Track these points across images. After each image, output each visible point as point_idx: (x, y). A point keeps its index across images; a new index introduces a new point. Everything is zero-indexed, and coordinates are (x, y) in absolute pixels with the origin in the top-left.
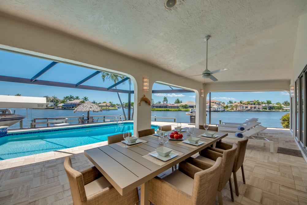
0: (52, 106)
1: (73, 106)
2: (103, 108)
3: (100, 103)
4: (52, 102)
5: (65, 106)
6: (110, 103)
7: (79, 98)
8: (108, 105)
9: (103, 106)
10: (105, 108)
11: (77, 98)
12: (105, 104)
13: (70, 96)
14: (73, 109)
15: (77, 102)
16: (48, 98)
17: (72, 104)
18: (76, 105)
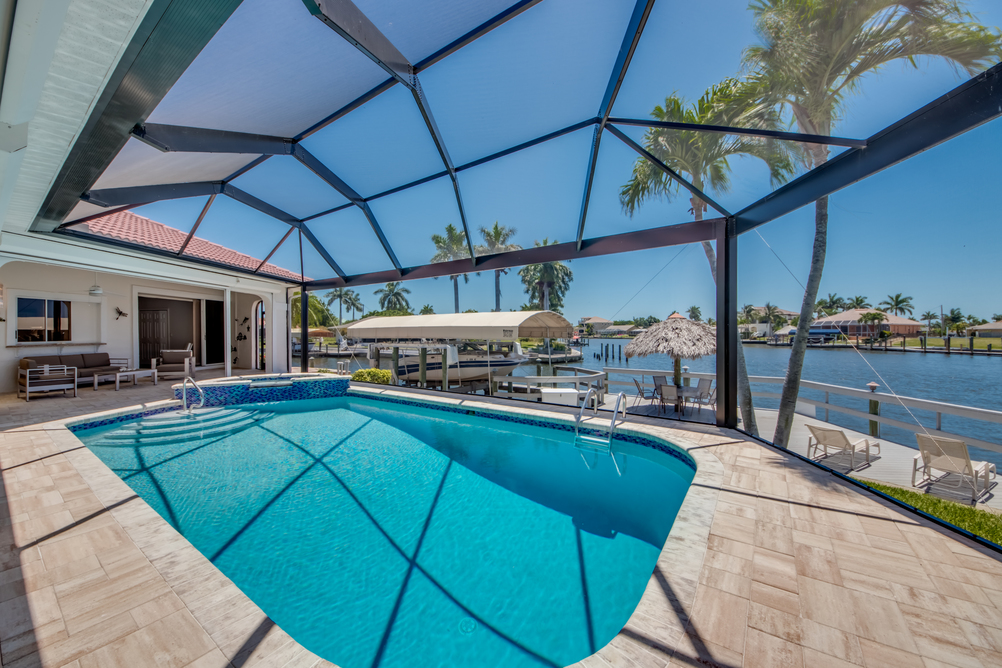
0: (764, 336)
1: (828, 334)
4: (766, 322)
7: (866, 301)
11: (859, 303)
13: (828, 300)
14: (831, 344)
15: (852, 316)
16: (753, 312)
17: (829, 327)
18: (844, 329)
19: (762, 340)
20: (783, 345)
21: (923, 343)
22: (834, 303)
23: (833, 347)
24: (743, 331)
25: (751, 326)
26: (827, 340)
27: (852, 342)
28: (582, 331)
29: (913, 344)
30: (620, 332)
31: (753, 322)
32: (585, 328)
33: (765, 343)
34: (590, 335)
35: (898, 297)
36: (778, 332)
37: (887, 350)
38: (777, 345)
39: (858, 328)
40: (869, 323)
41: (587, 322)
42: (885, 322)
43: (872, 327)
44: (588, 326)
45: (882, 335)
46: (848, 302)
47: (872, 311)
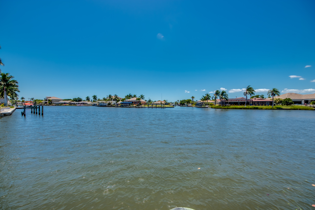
1: (129, 103)
2: (158, 106)
3: (155, 101)
4: (115, 100)
5: (122, 103)
6: (165, 101)
8: (162, 103)
9: (158, 104)
10: (160, 106)
11: (135, 96)
12: (160, 102)
13: (129, 95)
14: (130, 106)
15: (134, 99)
16: (111, 97)
17: (129, 102)
18: (133, 102)
19: (114, 105)
20: (119, 107)
21: (148, 106)
22: (131, 96)
23: (131, 107)
24: (109, 103)
25: (111, 101)
26: (129, 105)
27: (135, 106)
28: (46, 103)
29: (146, 106)
30: (65, 103)
31: (111, 100)
32: (48, 102)
33: (114, 106)
34: (50, 104)
35: (142, 95)
36: (118, 103)
37: (142, 107)
38: (117, 107)
39: (135, 102)
40: (138, 101)
41: (49, 99)
42: (140, 101)
43: (138, 102)
44: (49, 101)
45: (140, 104)
46: (133, 96)
47: (138, 98)
